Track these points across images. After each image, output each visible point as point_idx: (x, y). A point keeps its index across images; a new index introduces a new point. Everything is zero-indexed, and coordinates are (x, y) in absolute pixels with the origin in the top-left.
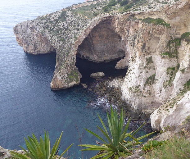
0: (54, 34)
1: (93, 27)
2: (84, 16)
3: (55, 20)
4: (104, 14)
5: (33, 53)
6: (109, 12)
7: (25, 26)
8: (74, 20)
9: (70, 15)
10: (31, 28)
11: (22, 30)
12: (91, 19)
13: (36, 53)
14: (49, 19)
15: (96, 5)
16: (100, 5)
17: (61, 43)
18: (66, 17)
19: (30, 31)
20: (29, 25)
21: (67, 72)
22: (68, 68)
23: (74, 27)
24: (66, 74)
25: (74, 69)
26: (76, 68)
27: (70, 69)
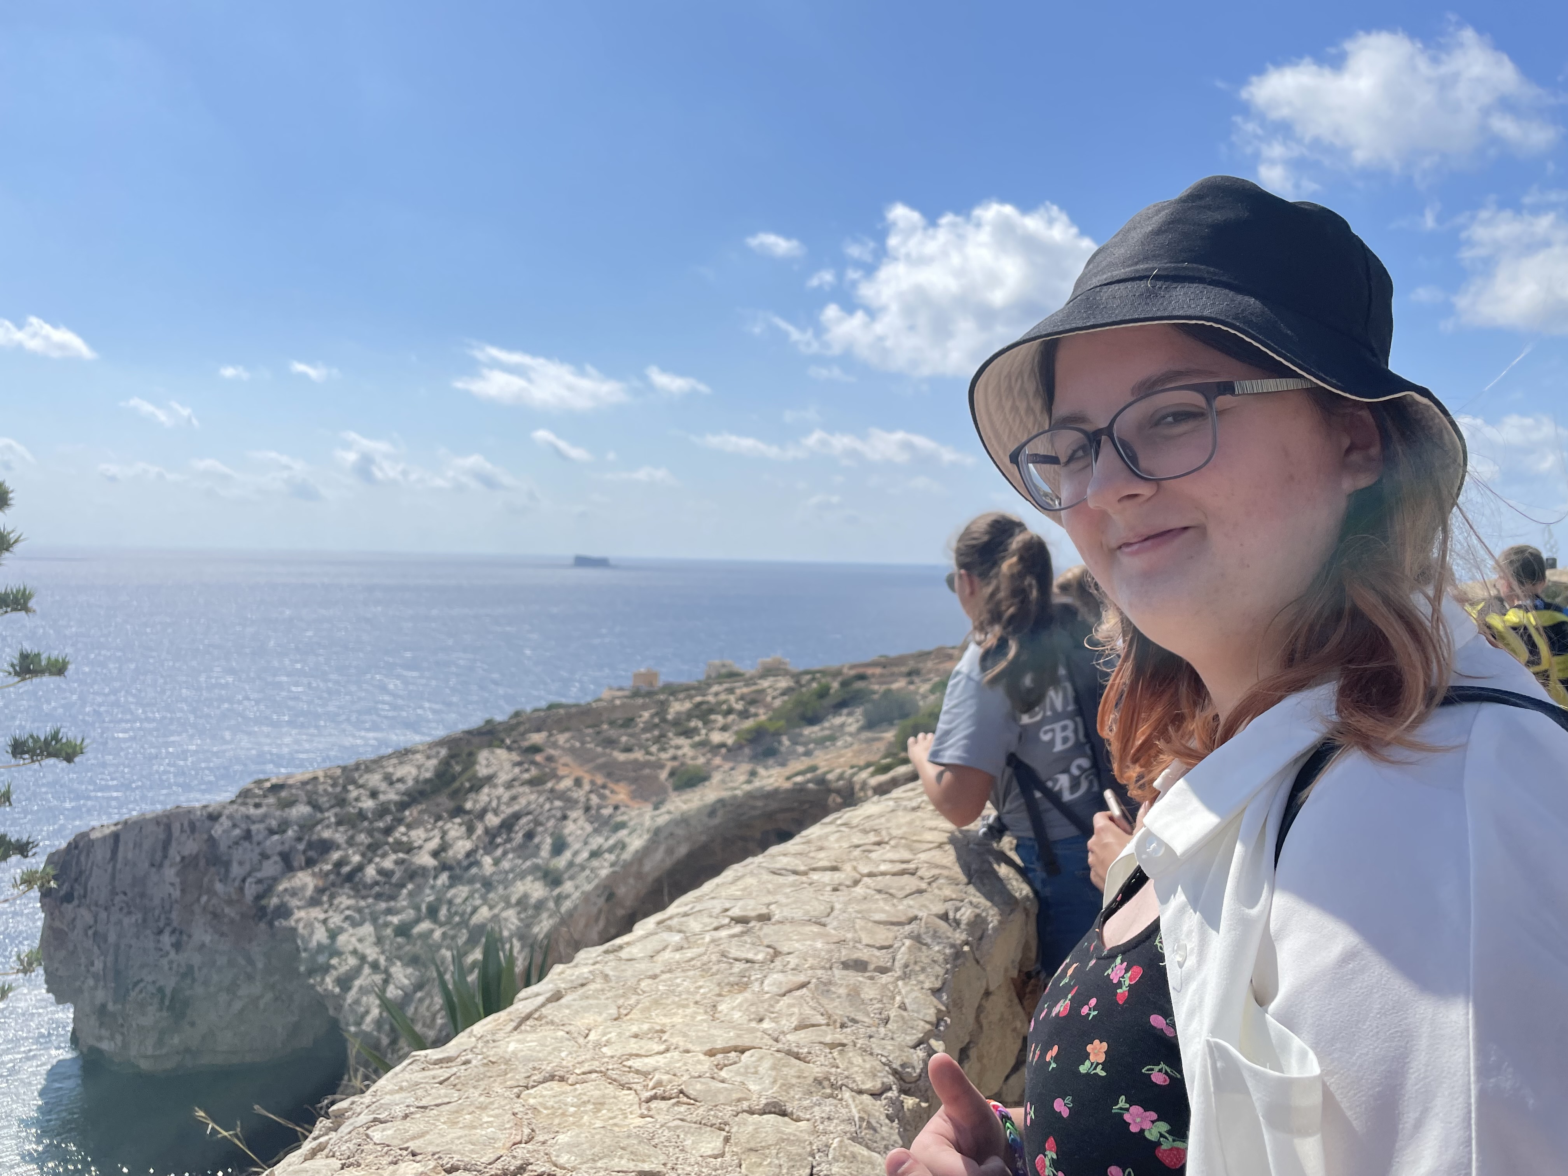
1: (669, 863)
2: (604, 787)
3: (382, 811)
4: (753, 774)
5: (145, 1065)
6: (783, 764)
7: (147, 845)
8: (529, 813)
9: (503, 777)
10: (188, 863)
11: (113, 877)
12: (656, 808)
13: (169, 1065)
14: (341, 802)
15: (689, 715)
16: (720, 720)
17: (404, 977)
18: (471, 787)
19: (172, 884)
20: (174, 844)
23: (520, 862)
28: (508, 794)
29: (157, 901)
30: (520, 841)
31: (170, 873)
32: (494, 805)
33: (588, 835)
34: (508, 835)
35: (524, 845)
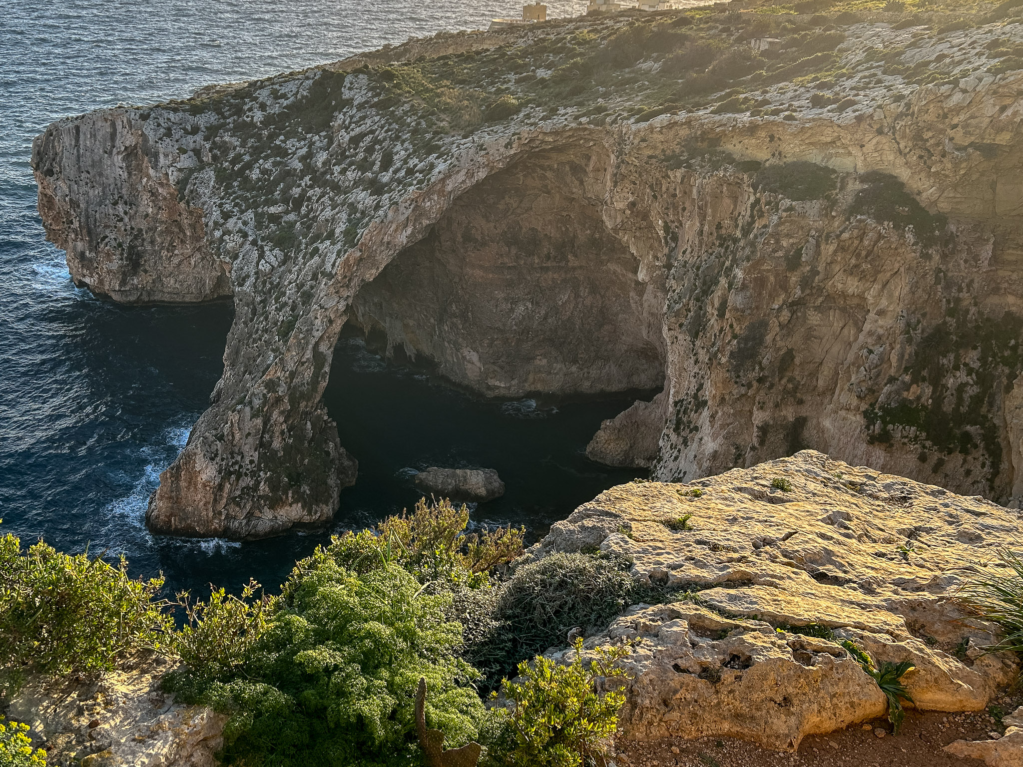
0: (246, 199)
1: (469, 184)
3: (266, 122)
4: (553, 111)
5: (115, 297)
6: (581, 105)
7: (100, 136)
8: (372, 132)
9: (359, 100)
10: (130, 153)
13: (132, 298)
14: (239, 111)
18: (336, 106)
19: (121, 168)
20: (118, 136)
21: (262, 437)
22: (271, 415)
23: (360, 173)
24: (255, 450)
25: (309, 423)
26: (326, 418)
27: (285, 421)
28: (360, 114)
29: (112, 180)
30: (361, 155)
31: (118, 159)
32: (347, 122)
33: (409, 156)
34: (355, 149)
35: (365, 158)
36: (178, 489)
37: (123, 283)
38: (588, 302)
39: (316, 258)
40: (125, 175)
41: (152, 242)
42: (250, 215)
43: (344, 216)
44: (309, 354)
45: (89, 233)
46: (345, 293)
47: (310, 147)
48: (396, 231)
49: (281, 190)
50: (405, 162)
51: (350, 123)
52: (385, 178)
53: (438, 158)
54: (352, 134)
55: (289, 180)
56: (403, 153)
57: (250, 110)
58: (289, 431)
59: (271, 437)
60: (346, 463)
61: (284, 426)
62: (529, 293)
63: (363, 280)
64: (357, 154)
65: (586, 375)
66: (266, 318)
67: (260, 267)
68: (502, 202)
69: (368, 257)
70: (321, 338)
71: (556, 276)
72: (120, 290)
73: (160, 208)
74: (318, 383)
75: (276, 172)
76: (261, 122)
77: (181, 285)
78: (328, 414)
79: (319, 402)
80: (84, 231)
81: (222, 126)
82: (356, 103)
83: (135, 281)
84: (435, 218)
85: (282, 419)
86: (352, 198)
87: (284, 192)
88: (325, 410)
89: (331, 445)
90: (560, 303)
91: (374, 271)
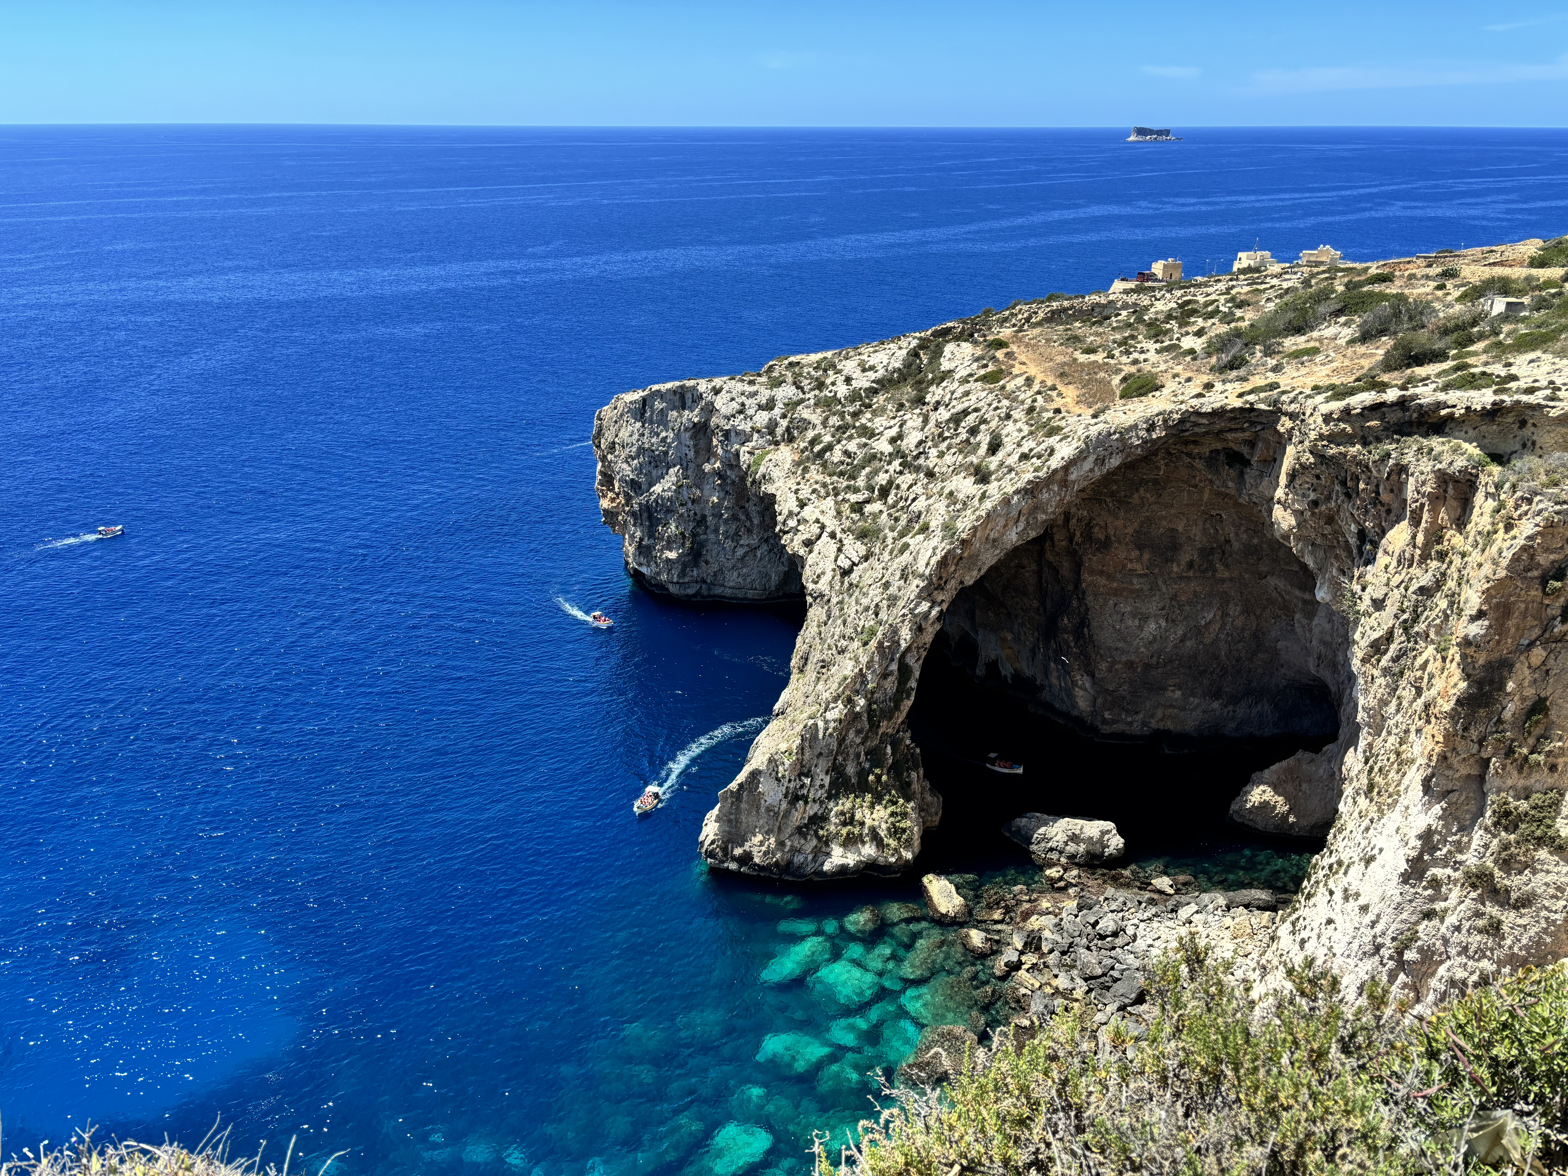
0: (825, 485)
2: (1053, 388)
3: (854, 397)
4: (1208, 387)
5: (673, 589)
9: (962, 373)
10: (699, 429)
12: (1096, 416)
13: (690, 591)
16: (1199, 323)
17: (854, 549)
18: (933, 379)
21: (835, 759)
22: (846, 735)
23: (961, 457)
24: (827, 773)
25: (889, 748)
26: (908, 742)
27: (863, 743)
28: (962, 389)
30: (964, 436)
32: (947, 399)
33: (1023, 438)
34: (956, 430)
35: (967, 441)
36: (738, 810)
37: (683, 574)
38: (1239, 623)
39: (907, 554)
40: (691, 454)
41: (716, 531)
42: (830, 502)
43: (941, 506)
44: (894, 667)
45: (650, 517)
46: (940, 597)
47: (901, 426)
48: (1005, 526)
49: (867, 476)
50: (1019, 445)
51: (950, 399)
52: (993, 462)
53: (1061, 440)
54: (953, 411)
55: (876, 464)
56: (1016, 434)
57: (833, 384)
58: (866, 754)
59: (844, 760)
60: (929, 798)
61: (862, 749)
62: (1163, 609)
63: (962, 582)
64: (957, 435)
65: (1231, 714)
66: (845, 623)
67: (839, 563)
68: (1136, 496)
69: (970, 557)
70: (908, 649)
71: (1198, 589)
72: (677, 583)
73: (727, 492)
74: (902, 700)
75: (860, 454)
76: (846, 398)
77: (745, 580)
78: (913, 739)
79: (903, 722)
80: (645, 515)
81: (802, 401)
82: (957, 376)
83: (695, 572)
84: (1054, 513)
85: (858, 740)
86: (950, 486)
87: (870, 477)
88: (908, 734)
89: (914, 775)
90: (1203, 623)
91: (975, 573)
